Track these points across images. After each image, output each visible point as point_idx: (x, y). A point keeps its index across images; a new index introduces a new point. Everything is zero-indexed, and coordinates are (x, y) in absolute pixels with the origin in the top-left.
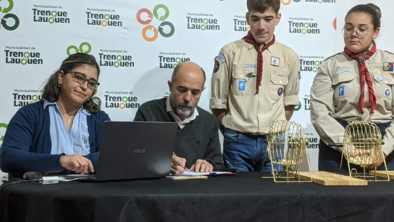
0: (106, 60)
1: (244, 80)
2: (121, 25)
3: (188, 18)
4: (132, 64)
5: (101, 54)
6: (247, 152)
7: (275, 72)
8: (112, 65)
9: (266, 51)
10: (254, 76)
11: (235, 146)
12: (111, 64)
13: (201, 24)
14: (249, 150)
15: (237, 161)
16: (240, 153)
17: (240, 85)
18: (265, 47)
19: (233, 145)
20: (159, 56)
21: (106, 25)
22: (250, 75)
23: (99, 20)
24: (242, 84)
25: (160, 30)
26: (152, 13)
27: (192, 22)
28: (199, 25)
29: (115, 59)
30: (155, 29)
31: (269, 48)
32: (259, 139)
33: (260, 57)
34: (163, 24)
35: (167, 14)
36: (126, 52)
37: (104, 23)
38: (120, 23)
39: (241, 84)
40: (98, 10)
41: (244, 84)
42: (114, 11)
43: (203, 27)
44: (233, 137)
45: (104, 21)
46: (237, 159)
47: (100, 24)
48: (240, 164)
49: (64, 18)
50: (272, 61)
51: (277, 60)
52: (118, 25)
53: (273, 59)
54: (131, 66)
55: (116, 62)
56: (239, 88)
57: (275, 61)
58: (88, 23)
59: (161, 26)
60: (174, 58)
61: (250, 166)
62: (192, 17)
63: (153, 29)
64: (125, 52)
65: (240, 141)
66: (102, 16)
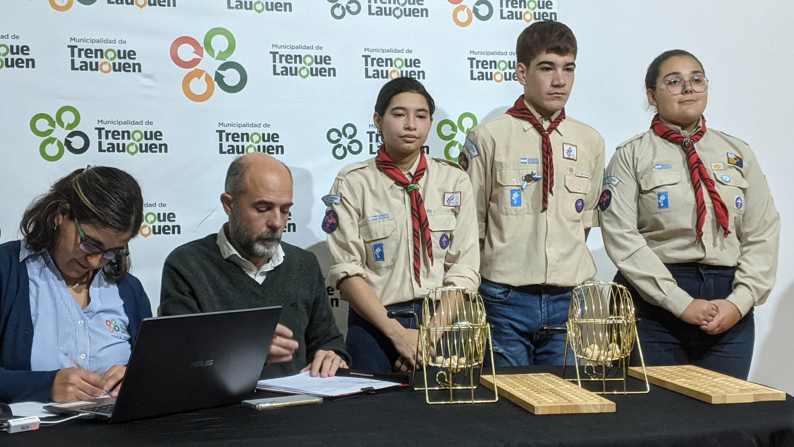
0: (111, 140)
1: (518, 188)
2: (140, 71)
3: (274, 54)
4: (163, 147)
5: (100, 130)
6: (524, 319)
7: (571, 170)
8: (124, 150)
9: (554, 132)
10: (537, 180)
11: (502, 309)
12: (121, 149)
13: (299, 66)
14: (527, 316)
15: (506, 334)
16: (510, 322)
17: (512, 196)
18: (552, 126)
19: (498, 308)
20: (217, 131)
21: (109, 71)
22: (529, 178)
23: (94, 60)
24: (516, 195)
25: (219, 78)
26: (202, 45)
27: (281, 62)
28: (296, 68)
29: (129, 138)
30: (208, 78)
31: (558, 128)
32: (544, 297)
33: (546, 144)
34: (224, 67)
35: (232, 47)
36: (151, 123)
37: (106, 68)
38: (137, 67)
39: (514, 195)
40: (93, 41)
41: (520, 193)
42: (125, 42)
43: (304, 72)
44: (499, 293)
45: (105, 63)
46: (506, 331)
47: (97, 69)
48: (512, 340)
49: (24, 57)
50: (565, 151)
51: (574, 149)
52: (134, 71)
53: (566, 147)
54: (161, 151)
55: (132, 144)
56: (512, 203)
57: (569, 151)
58: (73, 68)
59: (220, 72)
60: (247, 134)
61: (528, 343)
62: (282, 51)
63: (204, 76)
64: (149, 123)
65: (512, 301)
66: (100, 53)
